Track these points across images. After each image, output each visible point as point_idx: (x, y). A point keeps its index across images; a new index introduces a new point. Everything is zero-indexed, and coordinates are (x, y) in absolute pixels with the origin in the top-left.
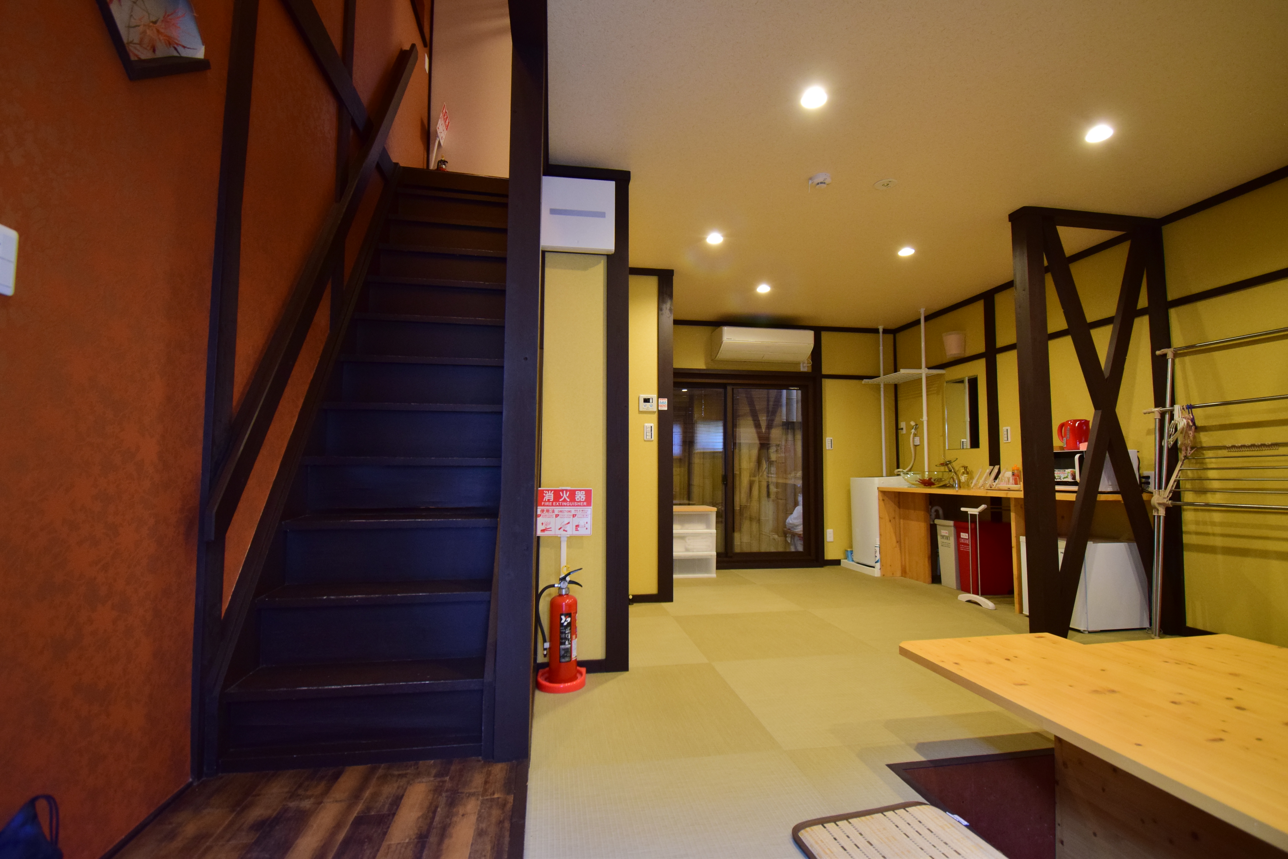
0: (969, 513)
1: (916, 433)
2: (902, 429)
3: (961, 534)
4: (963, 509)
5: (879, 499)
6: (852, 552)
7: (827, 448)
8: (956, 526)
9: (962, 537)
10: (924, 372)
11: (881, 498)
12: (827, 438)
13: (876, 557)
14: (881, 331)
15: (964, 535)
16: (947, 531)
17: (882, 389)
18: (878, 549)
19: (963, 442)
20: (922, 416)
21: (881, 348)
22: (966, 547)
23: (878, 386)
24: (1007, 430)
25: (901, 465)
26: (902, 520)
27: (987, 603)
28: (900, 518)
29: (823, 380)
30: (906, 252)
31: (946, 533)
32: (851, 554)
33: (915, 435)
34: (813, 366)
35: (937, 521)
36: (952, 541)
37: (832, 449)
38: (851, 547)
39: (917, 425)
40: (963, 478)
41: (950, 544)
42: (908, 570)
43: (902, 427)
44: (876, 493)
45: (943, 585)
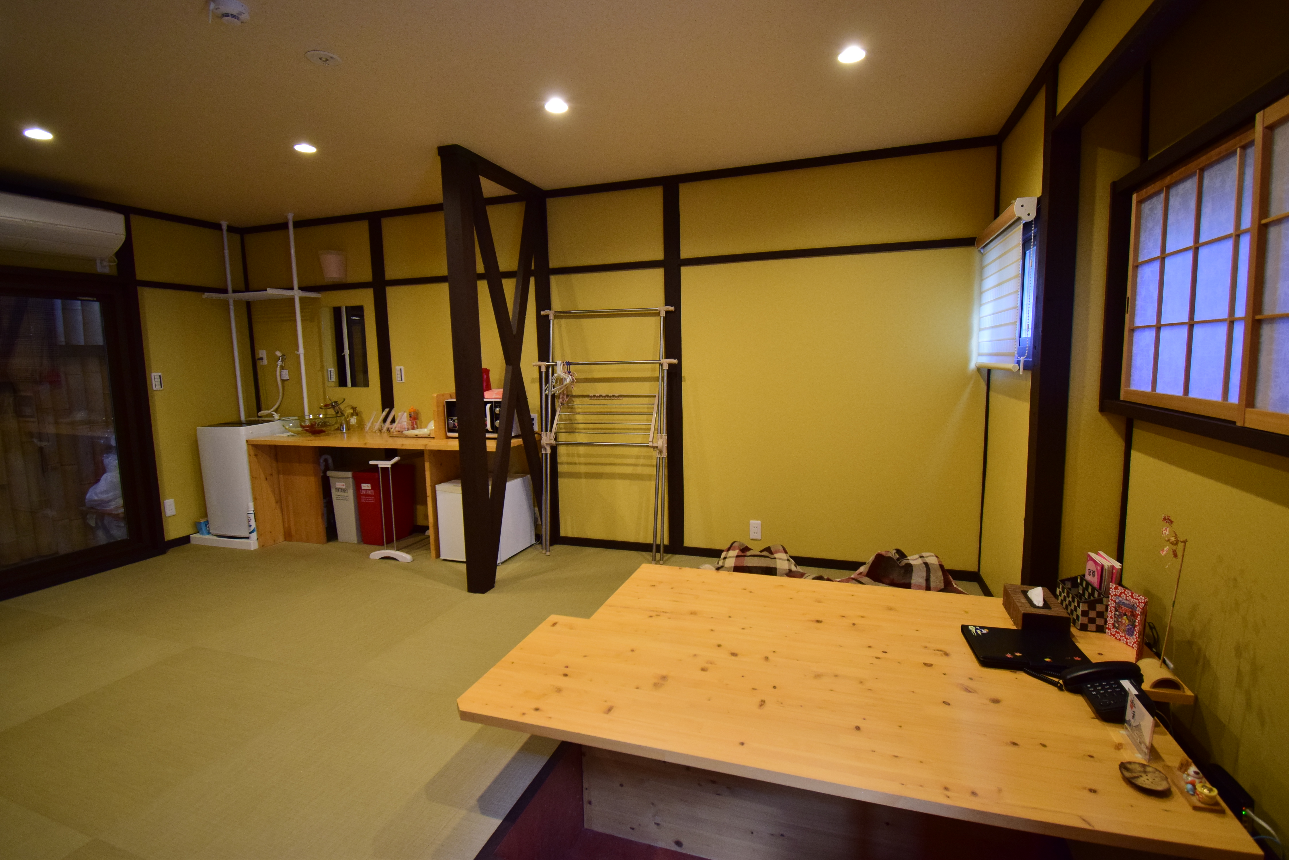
0: (379, 466)
1: (283, 365)
2: (262, 359)
3: (363, 485)
4: (371, 462)
5: (249, 455)
6: (207, 523)
7: (154, 389)
8: (354, 477)
9: (363, 488)
10: (297, 294)
11: (252, 453)
12: (153, 374)
13: (251, 526)
14: (224, 226)
15: (366, 487)
16: (344, 484)
17: (232, 307)
18: (252, 516)
20: (298, 350)
21: (227, 252)
22: (368, 499)
23: (227, 302)
24: (401, 369)
25: (263, 405)
26: (281, 476)
27: (404, 557)
28: (279, 473)
29: (140, 289)
30: (305, 148)
31: (343, 485)
32: (206, 525)
33: (282, 368)
34: (119, 266)
35: (329, 473)
36: (350, 493)
37: (162, 389)
38: (205, 515)
39: (283, 355)
40: (353, 420)
41: (348, 496)
42: (293, 532)
43: (261, 356)
44: (244, 446)
45: (340, 542)
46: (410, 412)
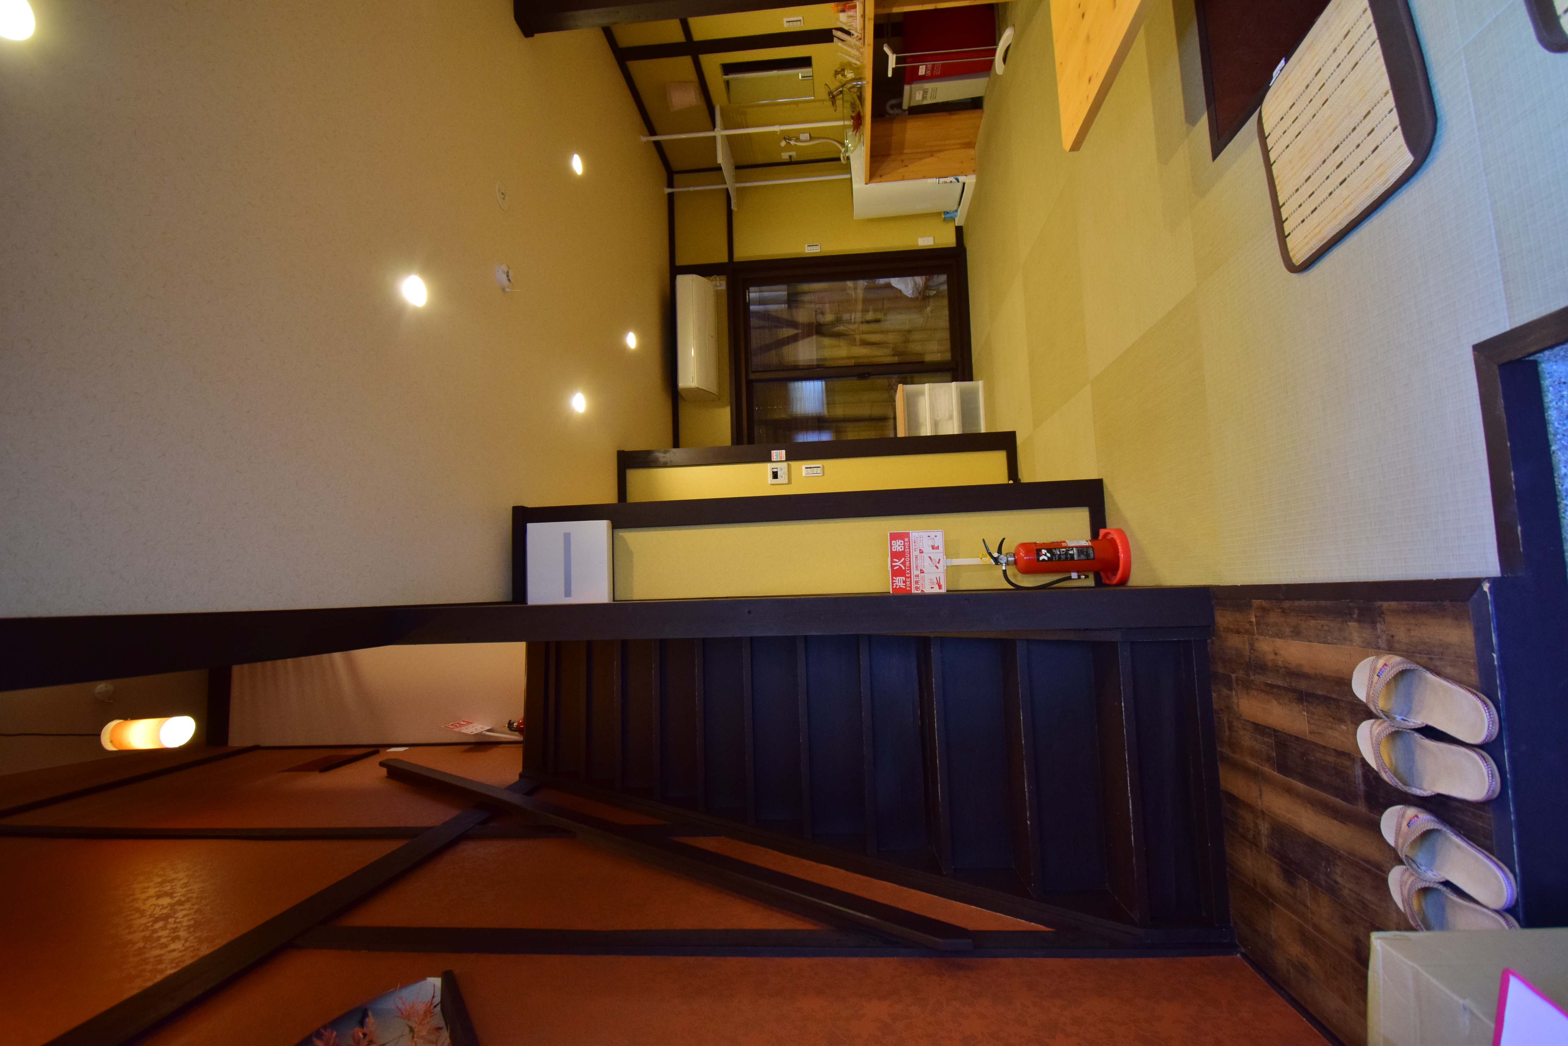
0: (894, 66)
1: (795, 139)
2: (790, 156)
3: (920, 74)
4: (890, 75)
5: (880, 182)
6: (946, 213)
7: (819, 251)
8: (910, 82)
9: (923, 74)
10: (719, 133)
11: (879, 179)
12: (807, 251)
13: (951, 182)
14: (670, 190)
15: (922, 71)
16: (917, 93)
17: (742, 185)
18: (942, 180)
19: (802, 77)
20: (775, 132)
21: (691, 189)
22: (937, 67)
23: (738, 190)
24: (787, 22)
25: (836, 156)
26: (905, 151)
27: (1007, 37)
28: (902, 153)
29: (735, 260)
30: (577, 165)
31: (919, 93)
32: (948, 213)
33: (798, 139)
34: (719, 274)
35: (905, 106)
36: (929, 86)
37: (819, 246)
38: (939, 214)
39: (785, 139)
40: (850, 75)
41: (932, 89)
42: (967, 140)
43: (788, 157)
44: (872, 186)
45: (985, 94)
46: (838, 12)
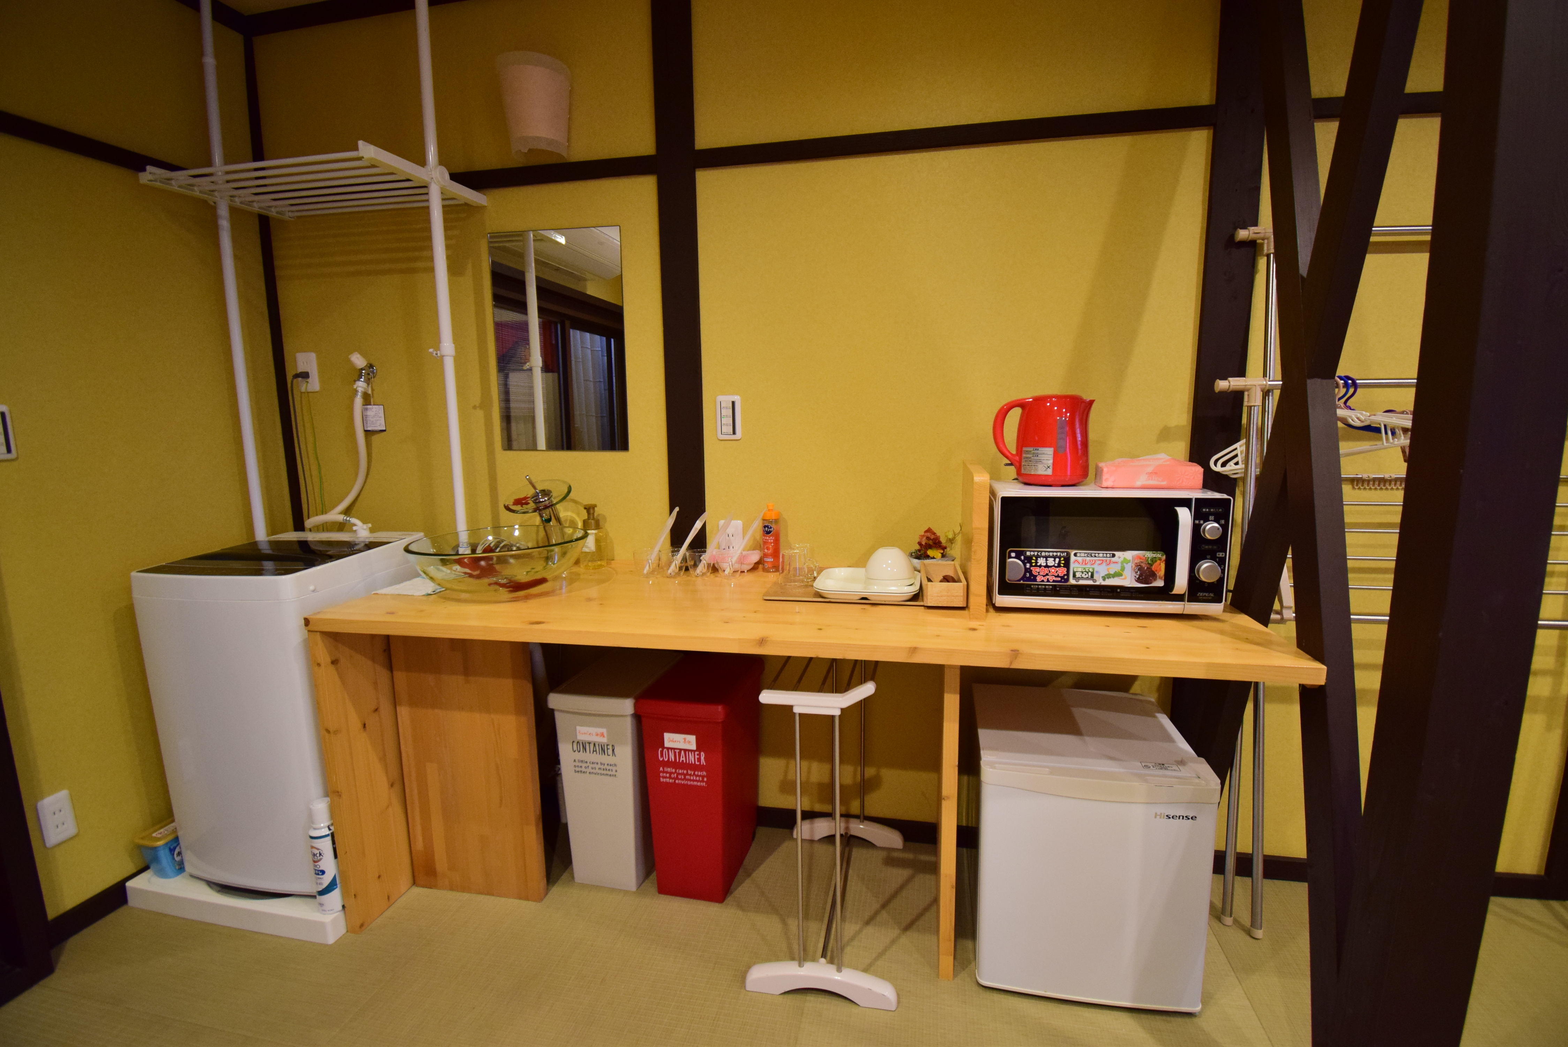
0: (796, 710)
1: (370, 392)
2: (305, 375)
3: (667, 737)
6: (174, 845)
8: (640, 715)
9: (667, 744)
10: (434, 181)
11: (321, 656)
13: (323, 872)
15: (680, 741)
16: (604, 731)
17: (225, 224)
18: (326, 846)
20: (437, 344)
21: (210, 61)
22: (685, 775)
23: (209, 203)
24: (733, 403)
26: (405, 713)
31: (602, 735)
32: (172, 851)
33: (367, 399)
35: (556, 701)
36: (623, 758)
37: (9, 456)
39: (371, 366)
40: (590, 541)
42: (441, 863)
43: (301, 369)
44: (294, 635)
45: (584, 886)
